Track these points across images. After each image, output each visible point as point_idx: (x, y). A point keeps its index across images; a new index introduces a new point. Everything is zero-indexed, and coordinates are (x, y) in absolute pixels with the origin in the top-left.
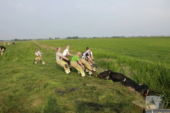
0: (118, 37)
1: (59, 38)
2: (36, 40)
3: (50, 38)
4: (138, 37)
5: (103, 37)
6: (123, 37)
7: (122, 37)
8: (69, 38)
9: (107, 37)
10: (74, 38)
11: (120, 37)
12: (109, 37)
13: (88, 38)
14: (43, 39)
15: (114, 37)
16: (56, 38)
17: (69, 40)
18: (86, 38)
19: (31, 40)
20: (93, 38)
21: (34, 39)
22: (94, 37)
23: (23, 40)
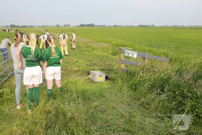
0: (146, 26)
1: (69, 25)
2: (39, 26)
3: (58, 25)
4: (173, 26)
5: (127, 25)
6: (153, 25)
7: (151, 26)
8: (82, 25)
9: (131, 26)
10: (89, 25)
11: (148, 26)
12: (134, 26)
13: (107, 26)
14: (48, 26)
15: (141, 26)
16: (65, 26)
17: (82, 28)
18: (105, 26)
19: (32, 26)
20: (113, 26)
21: (37, 26)
22: (115, 26)
23: (22, 26)
